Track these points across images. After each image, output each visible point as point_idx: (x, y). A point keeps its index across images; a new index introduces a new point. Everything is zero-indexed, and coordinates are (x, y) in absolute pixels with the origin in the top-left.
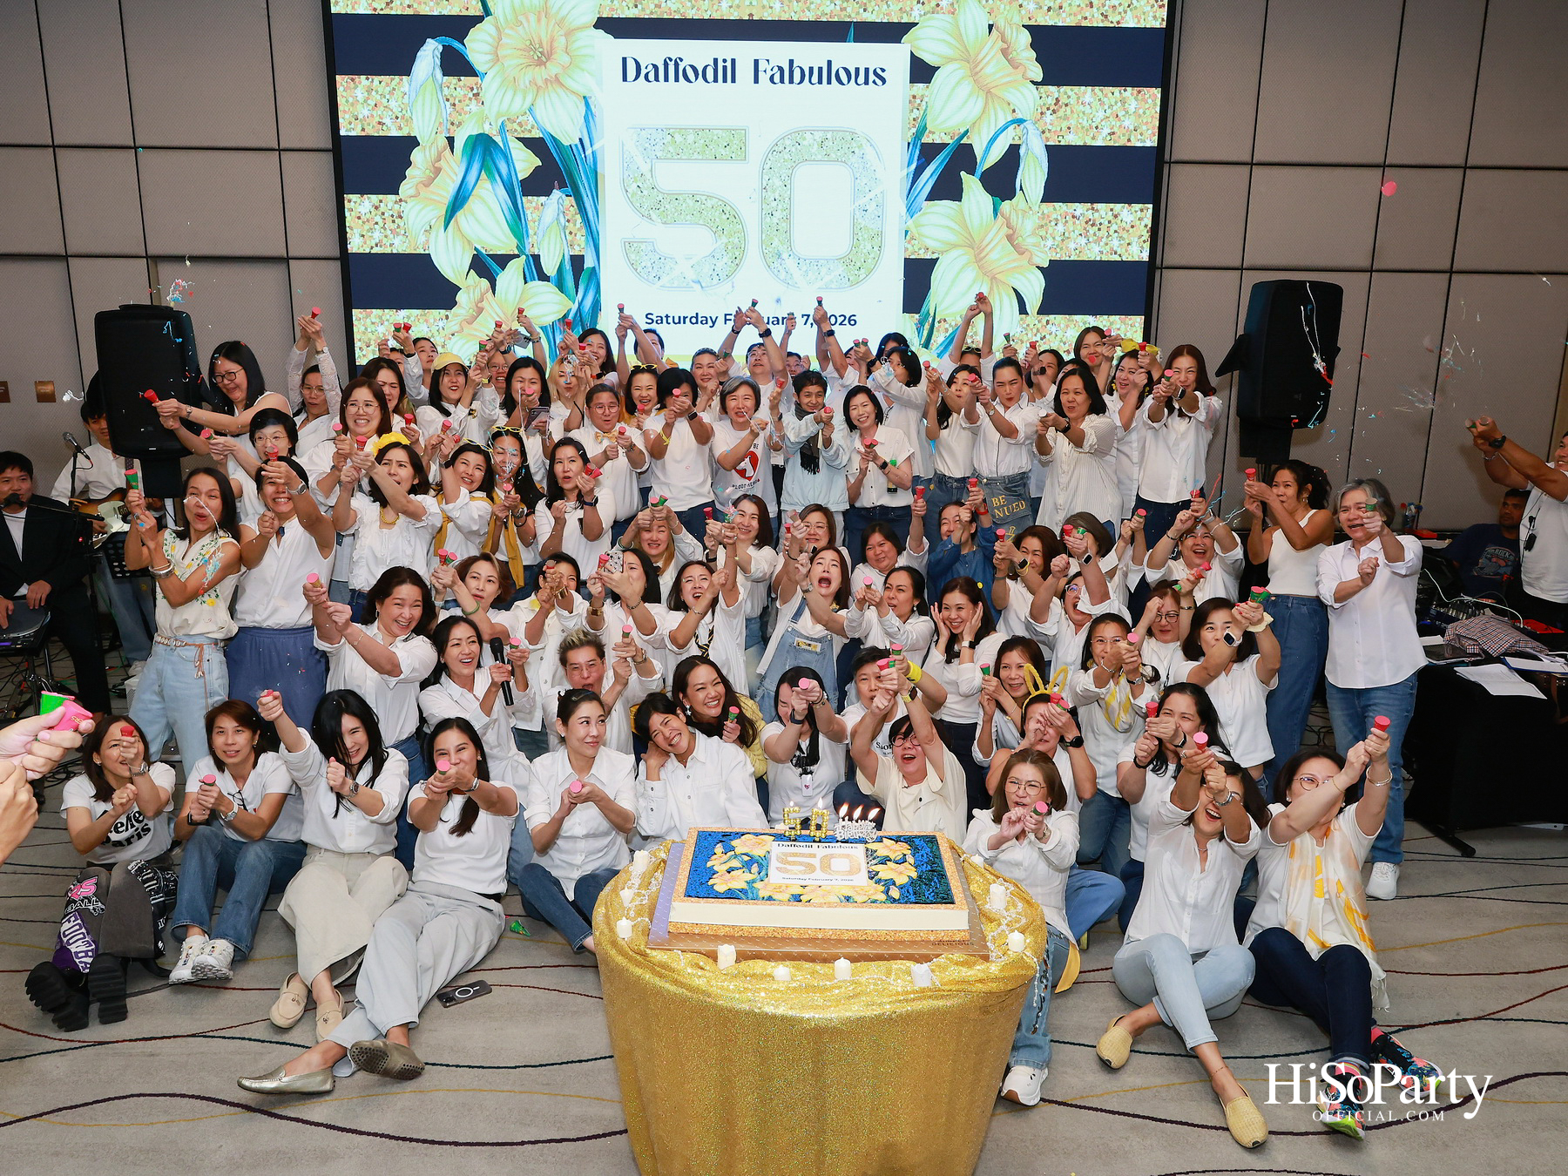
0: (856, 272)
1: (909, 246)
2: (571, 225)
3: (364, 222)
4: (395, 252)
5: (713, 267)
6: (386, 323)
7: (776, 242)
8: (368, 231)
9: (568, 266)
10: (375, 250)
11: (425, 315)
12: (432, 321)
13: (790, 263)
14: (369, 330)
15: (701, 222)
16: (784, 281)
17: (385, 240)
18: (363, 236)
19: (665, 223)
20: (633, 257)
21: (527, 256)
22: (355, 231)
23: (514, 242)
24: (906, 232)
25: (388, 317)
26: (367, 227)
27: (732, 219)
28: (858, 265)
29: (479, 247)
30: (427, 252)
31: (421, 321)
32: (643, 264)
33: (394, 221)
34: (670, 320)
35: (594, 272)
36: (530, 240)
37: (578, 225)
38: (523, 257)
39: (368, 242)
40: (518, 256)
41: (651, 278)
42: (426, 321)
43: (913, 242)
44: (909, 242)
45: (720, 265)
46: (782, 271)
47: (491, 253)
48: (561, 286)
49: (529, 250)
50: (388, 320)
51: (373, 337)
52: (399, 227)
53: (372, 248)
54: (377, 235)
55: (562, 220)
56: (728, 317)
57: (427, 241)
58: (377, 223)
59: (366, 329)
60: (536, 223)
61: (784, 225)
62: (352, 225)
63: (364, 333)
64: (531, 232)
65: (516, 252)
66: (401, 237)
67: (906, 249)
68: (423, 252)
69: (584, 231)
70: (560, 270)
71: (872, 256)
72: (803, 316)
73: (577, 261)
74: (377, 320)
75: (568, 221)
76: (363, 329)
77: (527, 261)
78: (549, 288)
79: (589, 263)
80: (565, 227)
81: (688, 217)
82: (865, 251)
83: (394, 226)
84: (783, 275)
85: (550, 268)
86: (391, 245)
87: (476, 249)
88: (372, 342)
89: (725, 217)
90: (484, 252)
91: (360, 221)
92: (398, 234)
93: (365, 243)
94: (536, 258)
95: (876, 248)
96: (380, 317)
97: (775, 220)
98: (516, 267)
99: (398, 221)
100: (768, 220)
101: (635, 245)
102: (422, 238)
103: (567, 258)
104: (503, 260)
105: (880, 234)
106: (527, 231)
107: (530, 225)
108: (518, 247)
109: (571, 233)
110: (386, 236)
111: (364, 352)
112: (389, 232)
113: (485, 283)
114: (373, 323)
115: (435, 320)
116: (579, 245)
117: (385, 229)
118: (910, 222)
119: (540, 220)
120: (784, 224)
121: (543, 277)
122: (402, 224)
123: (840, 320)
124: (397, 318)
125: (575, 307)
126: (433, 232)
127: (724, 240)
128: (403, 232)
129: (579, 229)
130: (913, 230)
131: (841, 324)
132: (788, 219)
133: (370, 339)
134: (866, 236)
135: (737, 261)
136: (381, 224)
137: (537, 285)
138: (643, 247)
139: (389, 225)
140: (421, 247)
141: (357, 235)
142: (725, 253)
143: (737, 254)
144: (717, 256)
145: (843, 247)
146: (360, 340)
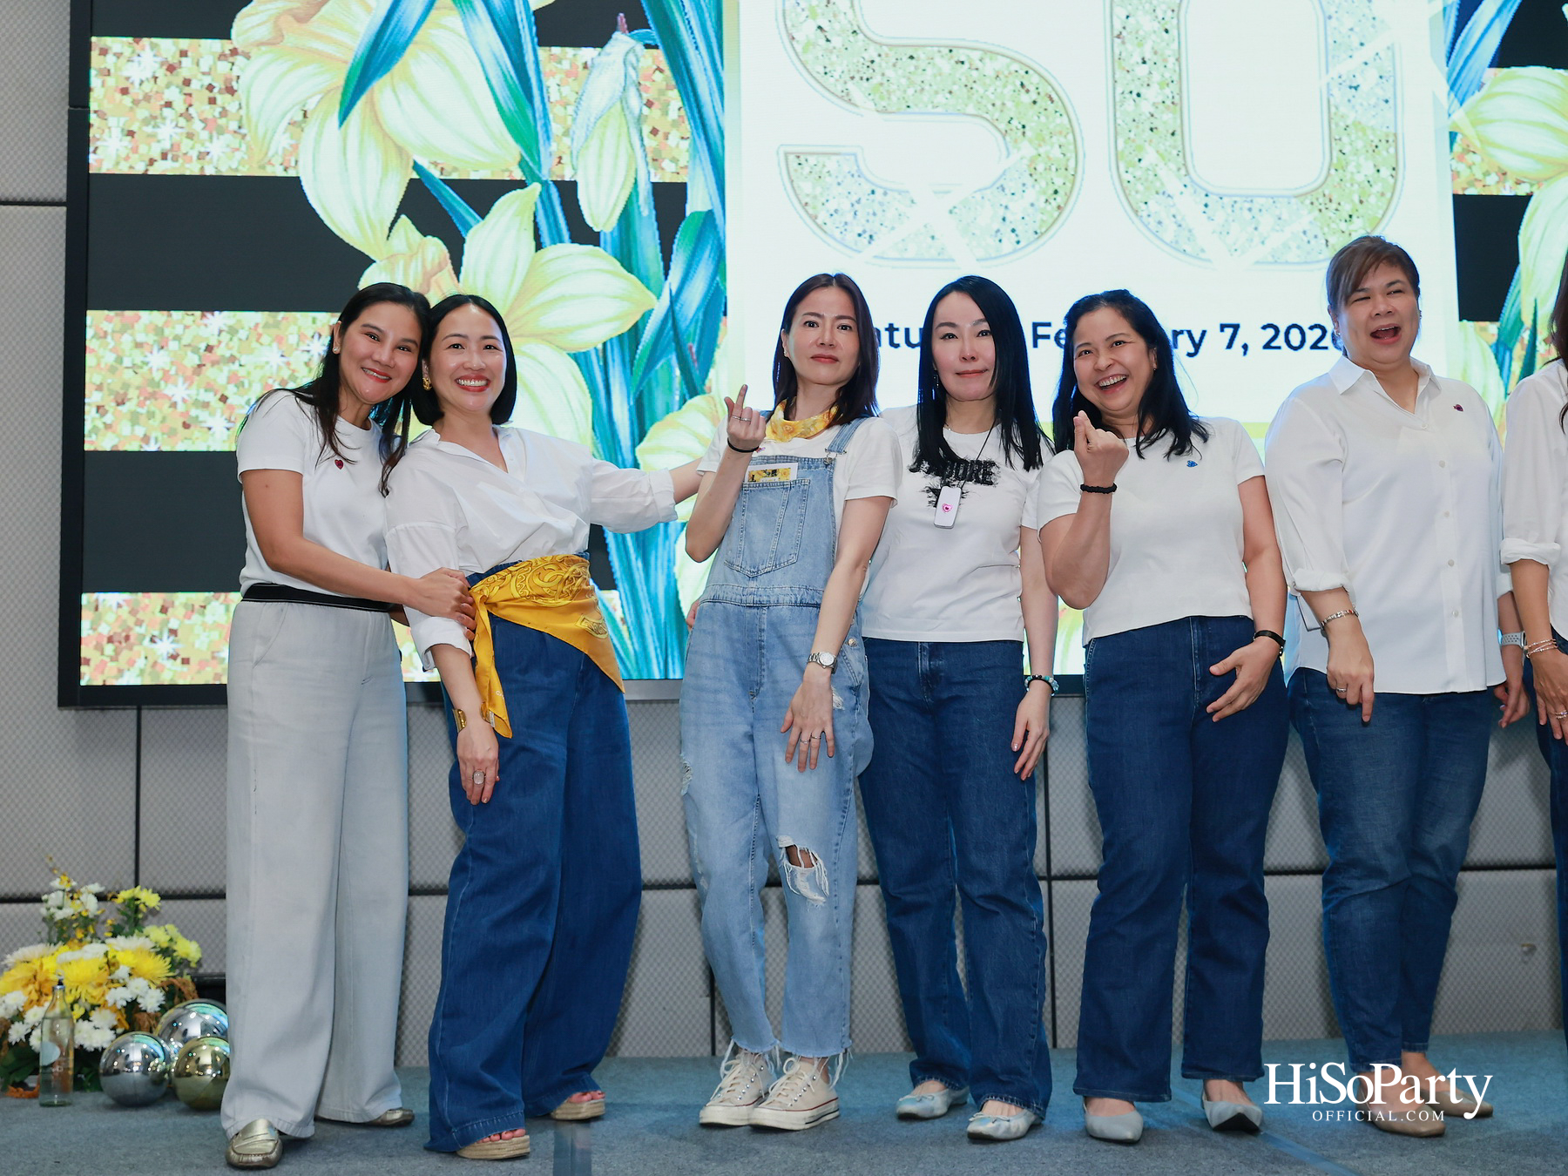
0: (1343, 226)
1: (1461, 167)
2: (655, 113)
3: (136, 102)
4: (209, 171)
5: (1001, 212)
6: (173, 345)
7: (1150, 157)
8: (146, 122)
9: (646, 209)
10: (160, 169)
11: (277, 325)
12: (293, 339)
13: (1188, 205)
14: (127, 362)
15: (971, 109)
16: (1174, 245)
17: (186, 145)
18: (131, 133)
19: (885, 111)
20: (806, 187)
21: (545, 184)
22: (112, 121)
23: (514, 151)
24: (1453, 136)
25: (179, 330)
26: (142, 112)
27: (1046, 103)
28: (1347, 208)
29: (424, 162)
30: (291, 173)
31: (265, 339)
32: (831, 206)
33: (212, 101)
34: (899, 337)
35: (709, 221)
36: (554, 147)
37: (673, 113)
38: (535, 188)
39: (143, 149)
40: (521, 185)
41: (851, 237)
42: (279, 340)
43: (1470, 157)
44: (1461, 158)
45: (1018, 207)
46: (1170, 225)
47: (455, 176)
48: (626, 257)
49: (551, 171)
50: (177, 338)
51: (136, 380)
52: (224, 113)
53: (152, 162)
54: (167, 133)
55: (635, 103)
56: (1041, 331)
57: (295, 147)
58: (169, 105)
59: (119, 360)
60: (570, 109)
61: (1167, 120)
62: (106, 107)
63: (112, 370)
64: (556, 128)
65: (518, 175)
66: (227, 138)
67: (1455, 175)
68: (280, 173)
69: (687, 129)
70: (626, 218)
71: (1377, 188)
72: (1223, 327)
73: (669, 199)
74: (151, 338)
75: (649, 104)
76: (110, 358)
77: (545, 198)
78: (595, 262)
79: (697, 202)
80: (640, 119)
81: (940, 99)
82: (1360, 178)
83: (211, 112)
84: (1170, 230)
85: (600, 212)
86: (202, 156)
87: (416, 167)
88: (133, 393)
89: (1026, 99)
90: (436, 174)
91: (127, 100)
92: (221, 131)
93: (135, 150)
94: (568, 190)
95: (1385, 172)
96: (159, 331)
97: (1146, 106)
98: (513, 211)
99: (223, 99)
100: (1129, 105)
101: (812, 160)
102: (282, 141)
103: (645, 192)
104: (483, 195)
105: (1393, 140)
106: (546, 125)
107: (555, 111)
108: (522, 164)
109: (654, 132)
110: (190, 136)
111: (109, 419)
112: (197, 126)
113: (435, 248)
114: (139, 345)
115: (301, 337)
116: (675, 160)
117: (189, 118)
118: (1460, 117)
119: (578, 102)
120: (1167, 117)
121: (583, 234)
122: (232, 106)
123: (1313, 336)
124: (203, 332)
125: (661, 307)
126: (311, 128)
127: (1027, 149)
128: (233, 126)
129: (675, 124)
130: (1468, 131)
131: (1315, 346)
132: (1176, 103)
133: (126, 386)
134: (1360, 144)
135: (1059, 199)
136: (180, 106)
137: (569, 252)
138: (831, 163)
139: (201, 108)
140: (277, 160)
141: (116, 132)
142: (1030, 181)
143: (1058, 182)
144: (1011, 186)
145: (1308, 167)
146: (99, 388)
